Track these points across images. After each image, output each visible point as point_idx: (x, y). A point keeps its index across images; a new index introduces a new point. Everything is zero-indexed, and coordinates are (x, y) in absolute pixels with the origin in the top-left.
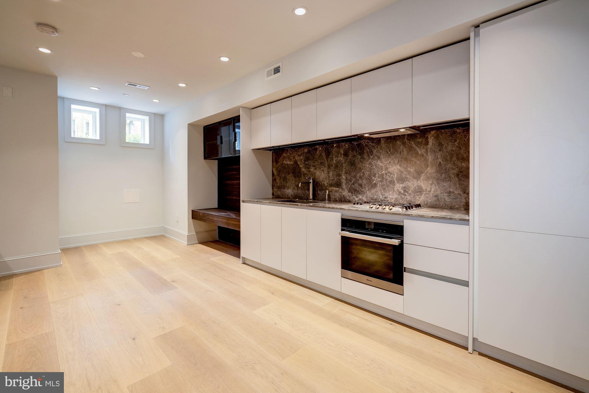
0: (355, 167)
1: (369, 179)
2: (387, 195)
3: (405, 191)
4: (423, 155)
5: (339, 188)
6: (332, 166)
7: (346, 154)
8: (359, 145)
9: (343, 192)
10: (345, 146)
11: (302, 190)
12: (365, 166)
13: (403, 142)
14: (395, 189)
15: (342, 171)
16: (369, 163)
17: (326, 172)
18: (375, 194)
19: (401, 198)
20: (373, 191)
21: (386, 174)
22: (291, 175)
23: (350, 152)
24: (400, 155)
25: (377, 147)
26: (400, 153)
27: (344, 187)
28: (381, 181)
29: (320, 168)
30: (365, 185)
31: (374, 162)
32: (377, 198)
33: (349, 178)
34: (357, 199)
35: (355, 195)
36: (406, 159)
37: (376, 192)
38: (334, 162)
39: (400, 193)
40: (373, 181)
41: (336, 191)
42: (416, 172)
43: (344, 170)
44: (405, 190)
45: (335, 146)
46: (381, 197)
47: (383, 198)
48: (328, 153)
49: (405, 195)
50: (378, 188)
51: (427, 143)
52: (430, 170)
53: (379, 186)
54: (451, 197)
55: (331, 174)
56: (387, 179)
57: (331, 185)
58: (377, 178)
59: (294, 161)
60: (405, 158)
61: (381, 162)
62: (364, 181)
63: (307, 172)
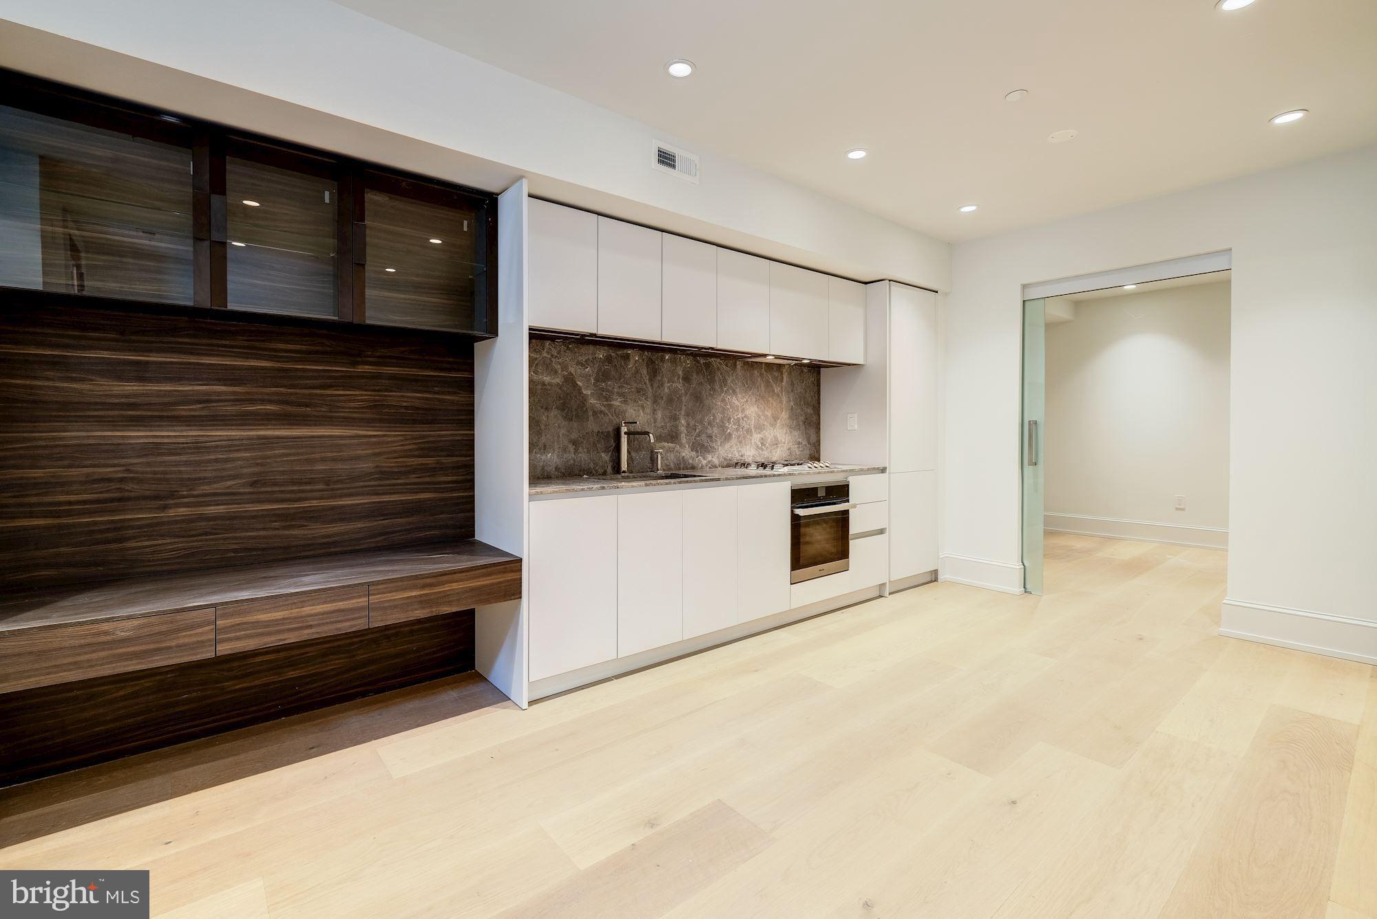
0: (702, 405)
1: (723, 428)
3: (762, 444)
4: (778, 395)
5: (676, 443)
6: (662, 397)
7: (687, 379)
8: (708, 365)
9: (682, 450)
10: (685, 362)
12: (716, 404)
14: (753, 441)
15: (681, 410)
16: (722, 398)
17: (648, 411)
19: (759, 454)
20: (727, 446)
21: (742, 418)
23: (694, 375)
24: (758, 391)
25: (732, 375)
26: (758, 388)
27: (684, 441)
28: (737, 430)
29: (635, 401)
30: (716, 436)
31: (728, 399)
33: (692, 423)
34: (704, 462)
35: (701, 456)
36: (763, 398)
37: (731, 447)
38: (666, 390)
39: (758, 447)
40: (727, 430)
41: (669, 450)
42: (773, 417)
43: (684, 408)
44: (763, 441)
45: (667, 357)
46: (737, 455)
48: (654, 372)
49: (763, 450)
50: (734, 441)
51: (782, 380)
52: (785, 415)
54: (801, 449)
55: (659, 415)
57: (659, 438)
58: (732, 425)
59: (564, 376)
62: (715, 429)
63: (603, 408)
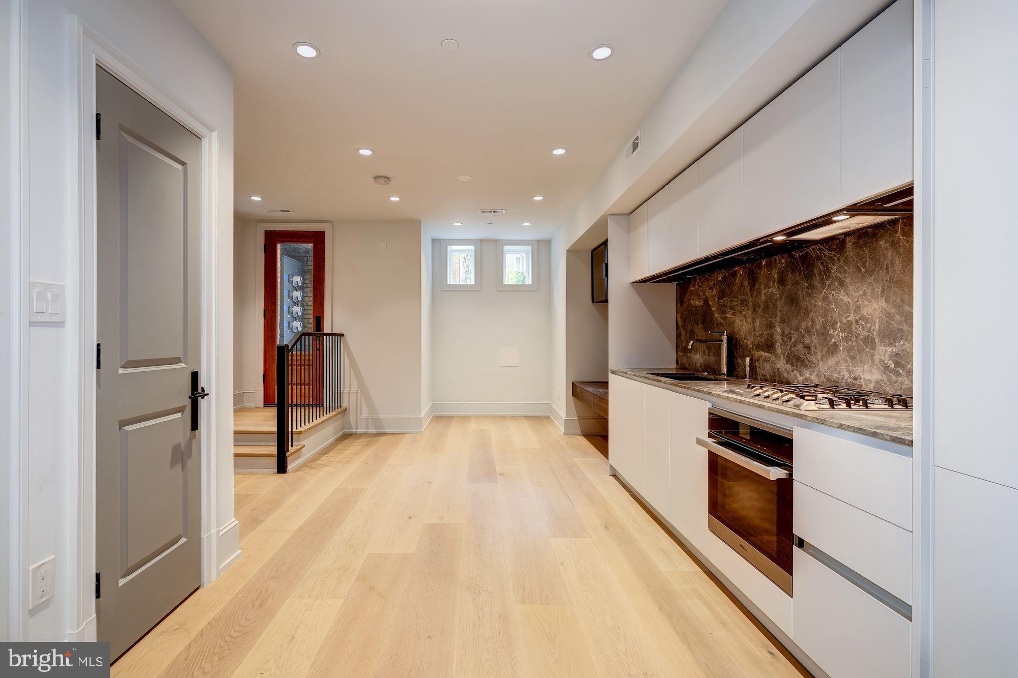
0: (797, 308)
1: (824, 335)
2: (858, 371)
3: (897, 364)
5: (771, 353)
6: (760, 306)
7: (782, 281)
8: (805, 258)
9: (777, 362)
10: (780, 262)
11: (714, 356)
12: (815, 305)
13: (893, 242)
14: (877, 358)
15: (776, 316)
16: (823, 297)
17: (749, 320)
18: (836, 369)
19: (890, 381)
20: (831, 361)
21: (857, 322)
22: (700, 326)
23: (790, 275)
24: (887, 273)
25: (839, 260)
26: (887, 268)
27: (779, 351)
28: (847, 339)
29: (741, 312)
30: (815, 347)
31: (833, 295)
32: (839, 378)
33: (787, 331)
34: (801, 379)
35: (797, 370)
37: (837, 363)
38: (763, 297)
39: (887, 368)
40: (831, 339)
41: (766, 360)
43: (779, 315)
45: (764, 263)
46: (847, 376)
47: (850, 378)
48: (753, 281)
49: (897, 374)
50: (841, 355)
53: (843, 349)
55: (758, 323)
56: (859, 335)
57: (758, 347)
58: (838, 331)
59: (704, 299)
60: (897, 282)
61: (847, 294)
62: (813, 337)
63: (722, 321)
